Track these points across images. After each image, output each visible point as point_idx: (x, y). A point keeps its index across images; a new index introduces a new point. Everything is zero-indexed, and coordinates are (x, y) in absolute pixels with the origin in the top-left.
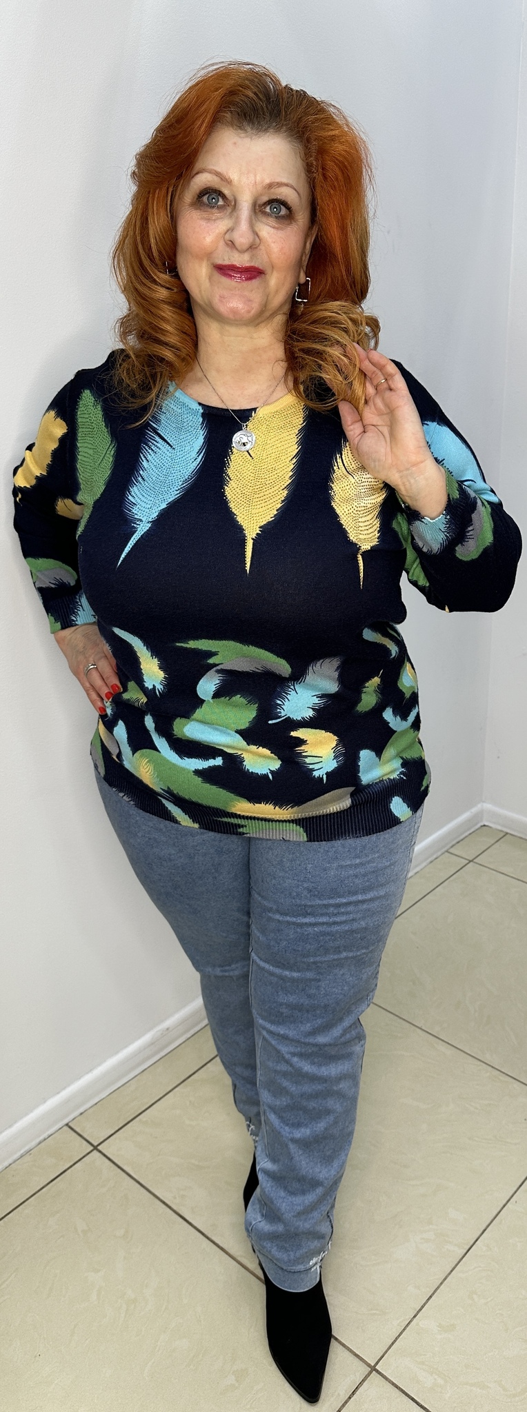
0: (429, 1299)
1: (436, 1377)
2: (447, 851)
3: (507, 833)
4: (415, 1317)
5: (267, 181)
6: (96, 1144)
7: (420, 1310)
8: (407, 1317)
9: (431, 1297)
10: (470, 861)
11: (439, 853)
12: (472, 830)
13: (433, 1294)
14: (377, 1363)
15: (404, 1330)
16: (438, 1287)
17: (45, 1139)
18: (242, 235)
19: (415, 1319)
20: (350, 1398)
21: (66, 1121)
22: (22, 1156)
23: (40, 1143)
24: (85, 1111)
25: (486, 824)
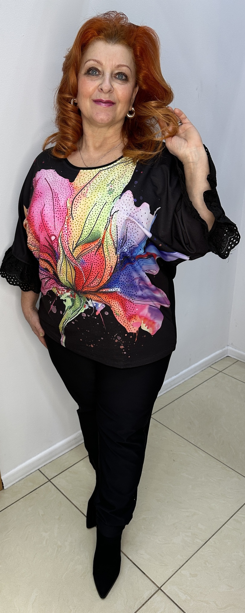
0: (186, 562)
1: (187, 596)
2: (210, 367)
3: (238, 360)
4: (180, 568)
5: (117, 64)
6: (50, 479)
7: (182, 566)
8: (176, 568)
9: (187, 561)
10: (220, 372)
11: (206, 367)
12: (222, 358)
13: (189, 560)
14: (162, 586)
15: (174, 574)
16: (191, 557)
17: (29, 475)
18: (106, 86)
19: (179, 570)
20: (148, 600)
21: (38, 468)
22: (19, 481)
23: (27, 476)
24: (46, 464)
25: (229, 356)
